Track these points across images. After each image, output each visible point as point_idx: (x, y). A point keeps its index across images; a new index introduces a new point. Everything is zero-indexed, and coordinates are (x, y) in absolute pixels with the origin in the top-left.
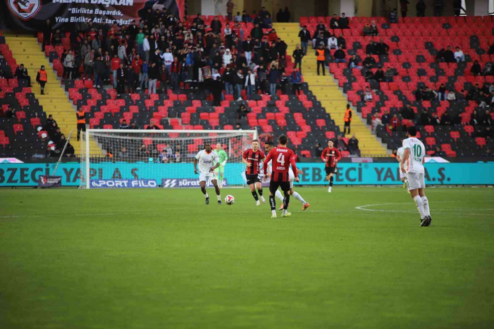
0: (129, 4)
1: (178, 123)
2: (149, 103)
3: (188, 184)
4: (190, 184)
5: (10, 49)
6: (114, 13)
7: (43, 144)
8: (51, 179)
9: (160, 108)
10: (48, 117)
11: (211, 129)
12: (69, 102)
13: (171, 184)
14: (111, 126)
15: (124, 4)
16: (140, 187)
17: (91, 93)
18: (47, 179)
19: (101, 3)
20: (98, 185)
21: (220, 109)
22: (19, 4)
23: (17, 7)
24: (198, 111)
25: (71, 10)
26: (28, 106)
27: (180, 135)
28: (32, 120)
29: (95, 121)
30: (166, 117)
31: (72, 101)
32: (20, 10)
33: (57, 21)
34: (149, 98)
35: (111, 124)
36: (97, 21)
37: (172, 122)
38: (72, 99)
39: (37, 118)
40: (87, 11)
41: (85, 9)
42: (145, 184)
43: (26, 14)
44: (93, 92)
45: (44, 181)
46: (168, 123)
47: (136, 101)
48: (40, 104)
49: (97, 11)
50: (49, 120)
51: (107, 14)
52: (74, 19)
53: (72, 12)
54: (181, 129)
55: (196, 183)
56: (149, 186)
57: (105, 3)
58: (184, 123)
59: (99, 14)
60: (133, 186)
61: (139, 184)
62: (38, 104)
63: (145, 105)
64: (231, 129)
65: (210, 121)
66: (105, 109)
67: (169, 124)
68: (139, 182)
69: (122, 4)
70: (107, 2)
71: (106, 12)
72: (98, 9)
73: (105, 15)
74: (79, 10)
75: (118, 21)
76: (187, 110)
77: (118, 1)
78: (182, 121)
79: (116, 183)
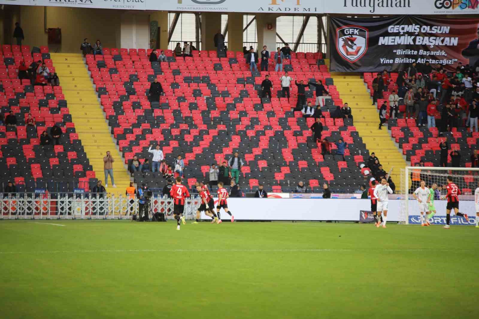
0: (453, 44)
2: (471, 141)
5: (338, 90)
6: (438, 53)
7: (365, 180)
10: (370, 155)
12: (391, 140)
14: (432, 164)
15: (448, 44)
16: (460, 224)
17: (413, 131)
18: (367, 214)
19: (426, 44)
20: (417, 221)
22: (347, 47)
23: (345, 49)
25: (396, 51)
26: (352, 144)
28: (356, 157)
29: (415, 159)
31: (394, 139)
32: (348, 53)
33: (382, 63)
34: (472, 136)
35: (432, 161)
36: (421, 61)
38: (395, 137)
39: (360, 155)
40: (411, 53)
41: (409, 50)
42: (464, 222)
43: (353, 56)
44: (415, 131)
45: (365, 216)
47: (458, 139)
48: (364, 142)
49: (421, 52)
50: (372, 157)
52: (399, 61)
53: (397, 54)
56: (469, 223)
57: (430, 44)
59: (424, 54)
60: (453, 222)
61: (458, 221)
62: (362, 142)
63: (467, 143)
66: (426, 146)
68: (459, 219)
69: (446, 45)
70: (432, 42)
71: (430, 53)
72: (422, 50)
73: (429, 55)
74: (404, 52)
75: (442, 61)
77: (443, 41)
79: (435, 219)
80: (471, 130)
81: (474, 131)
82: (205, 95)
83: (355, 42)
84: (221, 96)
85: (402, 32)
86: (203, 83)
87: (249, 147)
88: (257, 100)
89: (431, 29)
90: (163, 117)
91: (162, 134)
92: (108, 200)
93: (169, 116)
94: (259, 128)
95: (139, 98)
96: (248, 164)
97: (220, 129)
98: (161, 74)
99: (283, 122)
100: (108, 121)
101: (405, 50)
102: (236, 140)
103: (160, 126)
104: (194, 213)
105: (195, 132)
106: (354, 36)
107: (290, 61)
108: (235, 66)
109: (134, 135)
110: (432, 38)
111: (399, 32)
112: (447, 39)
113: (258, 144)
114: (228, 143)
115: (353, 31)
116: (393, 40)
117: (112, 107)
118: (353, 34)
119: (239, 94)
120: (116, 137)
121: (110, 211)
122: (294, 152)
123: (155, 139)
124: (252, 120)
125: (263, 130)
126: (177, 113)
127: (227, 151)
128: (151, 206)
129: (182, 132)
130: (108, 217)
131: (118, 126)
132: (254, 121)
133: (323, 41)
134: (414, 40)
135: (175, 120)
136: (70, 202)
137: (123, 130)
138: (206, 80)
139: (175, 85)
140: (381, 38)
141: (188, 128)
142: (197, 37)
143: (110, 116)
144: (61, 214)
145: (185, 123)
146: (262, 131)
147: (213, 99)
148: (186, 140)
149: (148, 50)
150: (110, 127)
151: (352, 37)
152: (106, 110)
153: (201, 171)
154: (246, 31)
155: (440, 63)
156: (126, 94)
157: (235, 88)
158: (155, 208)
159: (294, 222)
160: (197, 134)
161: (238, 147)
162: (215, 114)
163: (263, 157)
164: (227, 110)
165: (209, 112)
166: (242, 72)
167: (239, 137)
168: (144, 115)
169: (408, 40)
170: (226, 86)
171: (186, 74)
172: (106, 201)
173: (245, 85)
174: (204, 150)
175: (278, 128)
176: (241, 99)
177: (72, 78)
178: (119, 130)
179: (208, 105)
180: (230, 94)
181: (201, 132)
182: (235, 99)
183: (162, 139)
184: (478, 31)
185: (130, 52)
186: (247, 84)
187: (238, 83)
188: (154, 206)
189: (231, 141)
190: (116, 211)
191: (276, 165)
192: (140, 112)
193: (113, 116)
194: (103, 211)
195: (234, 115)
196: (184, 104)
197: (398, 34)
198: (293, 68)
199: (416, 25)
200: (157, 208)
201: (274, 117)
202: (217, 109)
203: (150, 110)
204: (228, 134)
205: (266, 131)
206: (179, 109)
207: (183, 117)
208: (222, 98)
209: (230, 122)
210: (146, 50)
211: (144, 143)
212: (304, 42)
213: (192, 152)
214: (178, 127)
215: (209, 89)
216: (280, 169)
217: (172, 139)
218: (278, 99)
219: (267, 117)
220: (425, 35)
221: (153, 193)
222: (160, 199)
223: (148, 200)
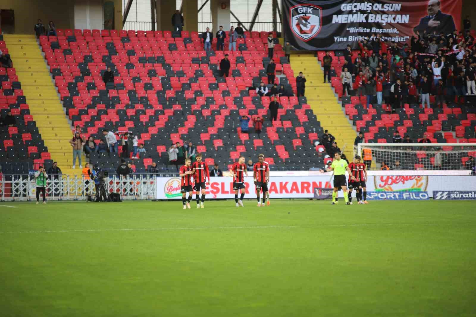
0: (405, 22)
1: (452, 136)
2: (423, 117)
3: (460, 197)
4: (462, 196)
5: (292, 69)
6: (390, 31)
7: (320, 158)
8: (326, 192)
9: (433, 121)
10: (324, 132)
12: (345, 118)
13: (442, 197)
14: (385, 140)
15: (400, 22)
16: (412, 199)
18: (321, 191)
19: (378, 22)
20: (370, 197)
22: (301, 25)
23: (299, 28)
24: (473, 124)
25: (349, 29)
26: (307, 122)
27: (454, 148)
28: (310, 135)
29: (369, 136)
30: (440, 131)
32: (302, 32)
33: (336, 41)
34: (424, 113)
35: (385, 138)
37: (445, 136)
38: (349, 115)
39: (315, 133)
40: (364, 30)
41: (362, 28)
42: (416, 196)
43: (307, 35)
45: (319, 193)
46: (442, 136)
47: (411, 115)
48: (318, 120)
49: (374, 30)
50: (325, 134)
51: (383, 32)
52: (352, 39)
53: (351, 32)
54: (456, 142)
55: (469, 196)
56: (421, 198)
57: (382, 22)
58: (458, 136)
59: (376, 32)
60: (405, 198)
61: (410, 197)
62: (316, 120)
63: (419, 119)
66: (379, 123)
67: (443, 138)
68: (411, 194)
69: (398, 22)
70: (384, 20)
71: (383, 30)
72: (375, 28)
73: (382, 33)
74: (357, 29)
75: (394, 38)
76: (461, 123)
77: (394, 19)
78: (457, 135)
79: (388, 195)
80: (423, 106)
81: (426, 107)
82: (160, 75)
83: (309, 21)
84: (176, 76)
85: (354, 10)
86: (157, 63)
87: (204, 127)
88: (213, 80)
89: (383, 7)
90: (118, 98)
91: (117, 114)
92: (63, 181)
93: (125, 97)
94: (214, 107)
95: (93, 79)
96: (204, 143)
97: (175, 109)
98: (116, 55)
99: (238, 102)
100: (63, 102)
101: (358, 28)
102: (192, 119)
103: (115, 107)
104: (150, 193)
105: (150, 112)
106: (307, 15)
107: (245, 40)
108: (190, 46)
109: (90, 116)
110: (384, 16)
111: (352, 10)
112: (399, 16)
113: (214, 123)
114: (184, 123)
115: (306, 10)
116: (346, 19)
117: (67, 89)
118: (306, 12)
119: (195, 74)
120: (71, 118)
121: (66, 192)
123: (110, 120)
124: (207, 100)
125: (219, 109)
126: (132, 94)
127: (183, 131)
128: (107, 186)
129: (137, 112)
130: (63, 198)
131: (73, 106)
132: (210, 101)
134: (367, 18)
135: (130, 100)
136: (25, 184)
137: (78, 111)
138: (161, 60)
139: (129, 66)
140: (335, 17)
141: (144, 109)
142: (153, 18)
143: (64, 97)
144: (16, 195)
145: (141, 104)
146: (217, 111)
147: (168, 78)
148: (142, 120)
149: (102, 31)
150: (65, 109)
151: (306, 15)
152: (60, 91)
153: (157, 151)
155: (392, 40)
156: (81, 75)
157: (190, 68)
158: (110, 188)
159: (249, 200)
160: (153, 114)
161: (194, 127)
162: (170, 94)
163: (219, 136)
164: (182, 90)
165: (164, 92)
166: (196, 52)
167: (194, 116)
168: (99, 95)
169: (361, 18)
170: (181, 66)
171: (141, 54)
172: (62, 182)
173: (200, 65)
174: (159, 130)
175: (233, 107)
176: (196, 79)
177: (25, 60)
178: (74, 111)
179: (163, 85)
180: (185, 74)
181: (156, 112)
182: (190, 79)
183: (118, 120)
184: (428, 8)
185: (83, 34)
186: (202, 63)
187: (193, 63)
188: (110, 187)
189: (187, 120)
190: (71, 192)
191: (232, 144)
192: (95, 93)
193: (68, 97)
194: (58, 192)
195: (189, 95)
196: (140, 85)
197: (350, 12)
198: (247, 48)
199: (368, 3)
200: (113, 189)
201: (229, 96)
202: (172, 89)
203: (105, 90)
204: (183, 113)
205: (221, 110)
206: (134, 89)
207: (138, 97)
208: (177, 78)
209: (185, 102)
210: (100, 31)
211: (99, 124)
212: (259, 22)
213: (148, 132)
214: (133, 107)
215: (164, 69)
216: (235, 148)
217: (127, 120)
218: (233, 78)
219: (223, 96)
220: (377, 12)
221: (109, 174)
222: (116, 180)
223: (103, 181)
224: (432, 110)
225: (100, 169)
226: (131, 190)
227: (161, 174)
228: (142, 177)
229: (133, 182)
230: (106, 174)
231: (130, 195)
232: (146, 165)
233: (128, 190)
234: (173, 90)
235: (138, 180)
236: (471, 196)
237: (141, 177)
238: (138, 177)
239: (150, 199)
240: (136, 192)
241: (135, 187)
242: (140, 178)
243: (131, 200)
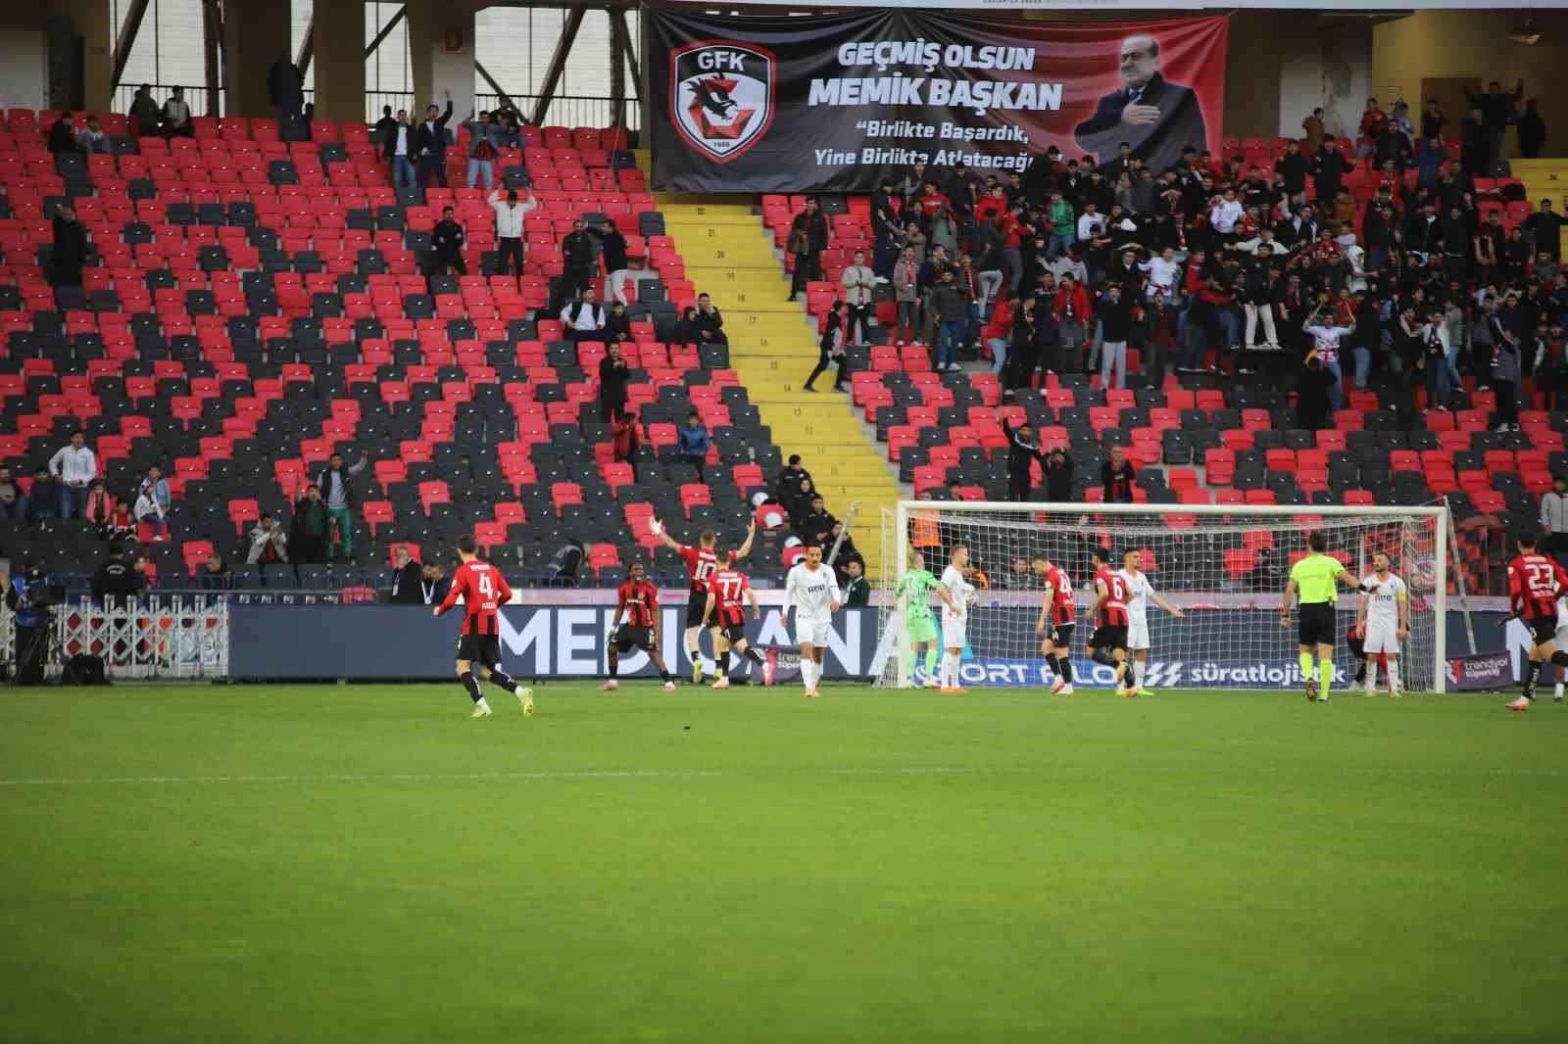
0: (1048, 106)
1: (1194, 480)
2: (1103, 419)
3: (1222, 678)
4: (1227, 675)
5: (678, 252)
6: (1000, 134)
7: (768, 545)
8: (789, 659)
10: (786, 462)
11: (1303, 501)
12: (853, 415)
13: (1165, 678)
14: (981, 491)
15: (1033, 107)
17: (920, 387)
18: (776, 655)
19: (960, 104)
21: (1331, 439)
22: (705, 110)
23: (699, 118)
24: (1260, 444)
25: (864, 126)
26: (727, 429)
27: (1200, 519)
28: (738, 470)
29: (930, 475)
30: (1156, 463)
31: (862, 412)
32: (708, 130)
33: (819, 163)
34: (1105, 403)
35: (980, 484)
36: (947, 159)
37: (1173, 480)
38: (863, 406)
39: (753, 463)
40: (914, 131)
41: (908, 123)
42: (1081, 676)
43: (726, 141)
44: (929, 386)
46: (1163, 482)
47: (1062, 410)
48: (764, 422)
49: (948, 130)
50: (789, 470)
51: (978, 138)
52: (875, 156)
53: (870, 134)
54: (1208, 502)
55: (1248, 674)
57: (975, 104)
58: (1214, 481)
59: (955, 137)
60: (1045, 680)
62: (758, 421)
63: (1089, 423)
64: (1366, 503)
65: (1299, 476)
66: (962, 436)
67: (1167, 486)
69: (1025, 107)
70: (980, 99)
71: (975, 133)
72: (950, 125)
73: (974, 140)
74: (890, 128)
75: (1012, 158)
76: (1222, 439)
77: (1014, 95)
78: (1208, 476)
79: (990, 670)
80: (1105, 381)
81: (1112, 385)
82: (239, 266)
83: (731, 96)
84: (292, 269)
85: (883, 63)
86: (231, 225)
87: (387, 438)
88: (416, 284)
89: (975, 58)
90: (97, 338)
91: (94, 394)
93: (119, 335)
94: (420, 374)
95: (13, 274)
96: (386, 493)
97: (291, 378)
98: (91, 194)
99: (499, 356)
101: (894, 124)
102: (345, 415)
103: (87, 368)
104: (205, 656)
105: (206, 388)
106: (728, 76)
107: (523, 155)
108: (341, 170)
110: (980, 85)
111: (875, 65)
112: (1028, 88)
113: (420, 427)
114: (320, 427)
115: (725, 60)
116: (855, 91)
118: (725, 67)
119: (356, 263)
122: (537, 454)
123: (71, 411)
124: (397, 347)
125: (436, 380)
126: (145, 328)
127: (316, 451)
128: (59, 634)
132: (407, 353)
133: (630, 91)
134: (923, 92)
135: (138, 347)
138: (244, 216)
139: (137, 233)
140: (816, 84)
141: (185, 376)
142: (211, 73)
145: (174, 359)
146: (431, 386)
147: (268, 277)
148: (177, 413)
149: (42, 113)
151: (722, 77)
153: (228, 515)
154: (373, 55)
155: (1006, 166)
157: (342, 243)
158: (71, 640)
159: (538, 682)
160: (215, 394)
161: (352, 439)
162: (274, 327)
163: (436, 470)
164: (314, 316)
165: (253, 322)
166: (362, 191)
167: (356, 404)
168: (31, 329)
169: (906, 91)
170: (310, 237)
171: (174, 194)
173: (372, 234)
174: (238, 446)
175: (485, 376)
176: (362, 280)
179: (250, 298)
180: (324, 262)
181: (227, 387)
182: (343, 280)
183: (96, 412)
184: (1122, 64)
186: (380, 229)
187: (350, 227)
188: (69, 634)
189: (330, 416)
191: (478, 496)
192: (18, 321)
195: (337, 331)
196: (170, 296)
197: (867, 71)
198: (531, 179)
199: (927, 42)
200: (79, 641)
201: (473, 338)
202: (280, 313)
203: (52, 312)
204: (317, 393)
205: (445, 386)
206: (153, 311)
207: (165, 337)
208: (298, 277)
209: (325, 357)
210: (37, 115)
211: (33, 425)
212: (567, 95)
213: (199, 453)
214: (148, 370)
215: (252, 244)
216: (493, 510)
217: (129, 411)
218: (484, 279)
219: (449, 339)
220: (957, 74)
221: (68, 591)
222: (89, 611)
223: (49, 614)
224: (1130, 393)
225: (41, 576)
226: (142, 647)
227: (244, 594)
228: (180, 604)
229: (148, 621)
230: (58, 595)
231: (139, 662)
232: (191, 563)
233: (133, 647)
234: (284, 315)
235: (163, 613)
236: (1257, 675)
237: (177, 602)
238: (166, 602)
239: (206, 675)
240: (157, 654)
241: (157, 635)
242: (174, 605)
243: (141, 679)
